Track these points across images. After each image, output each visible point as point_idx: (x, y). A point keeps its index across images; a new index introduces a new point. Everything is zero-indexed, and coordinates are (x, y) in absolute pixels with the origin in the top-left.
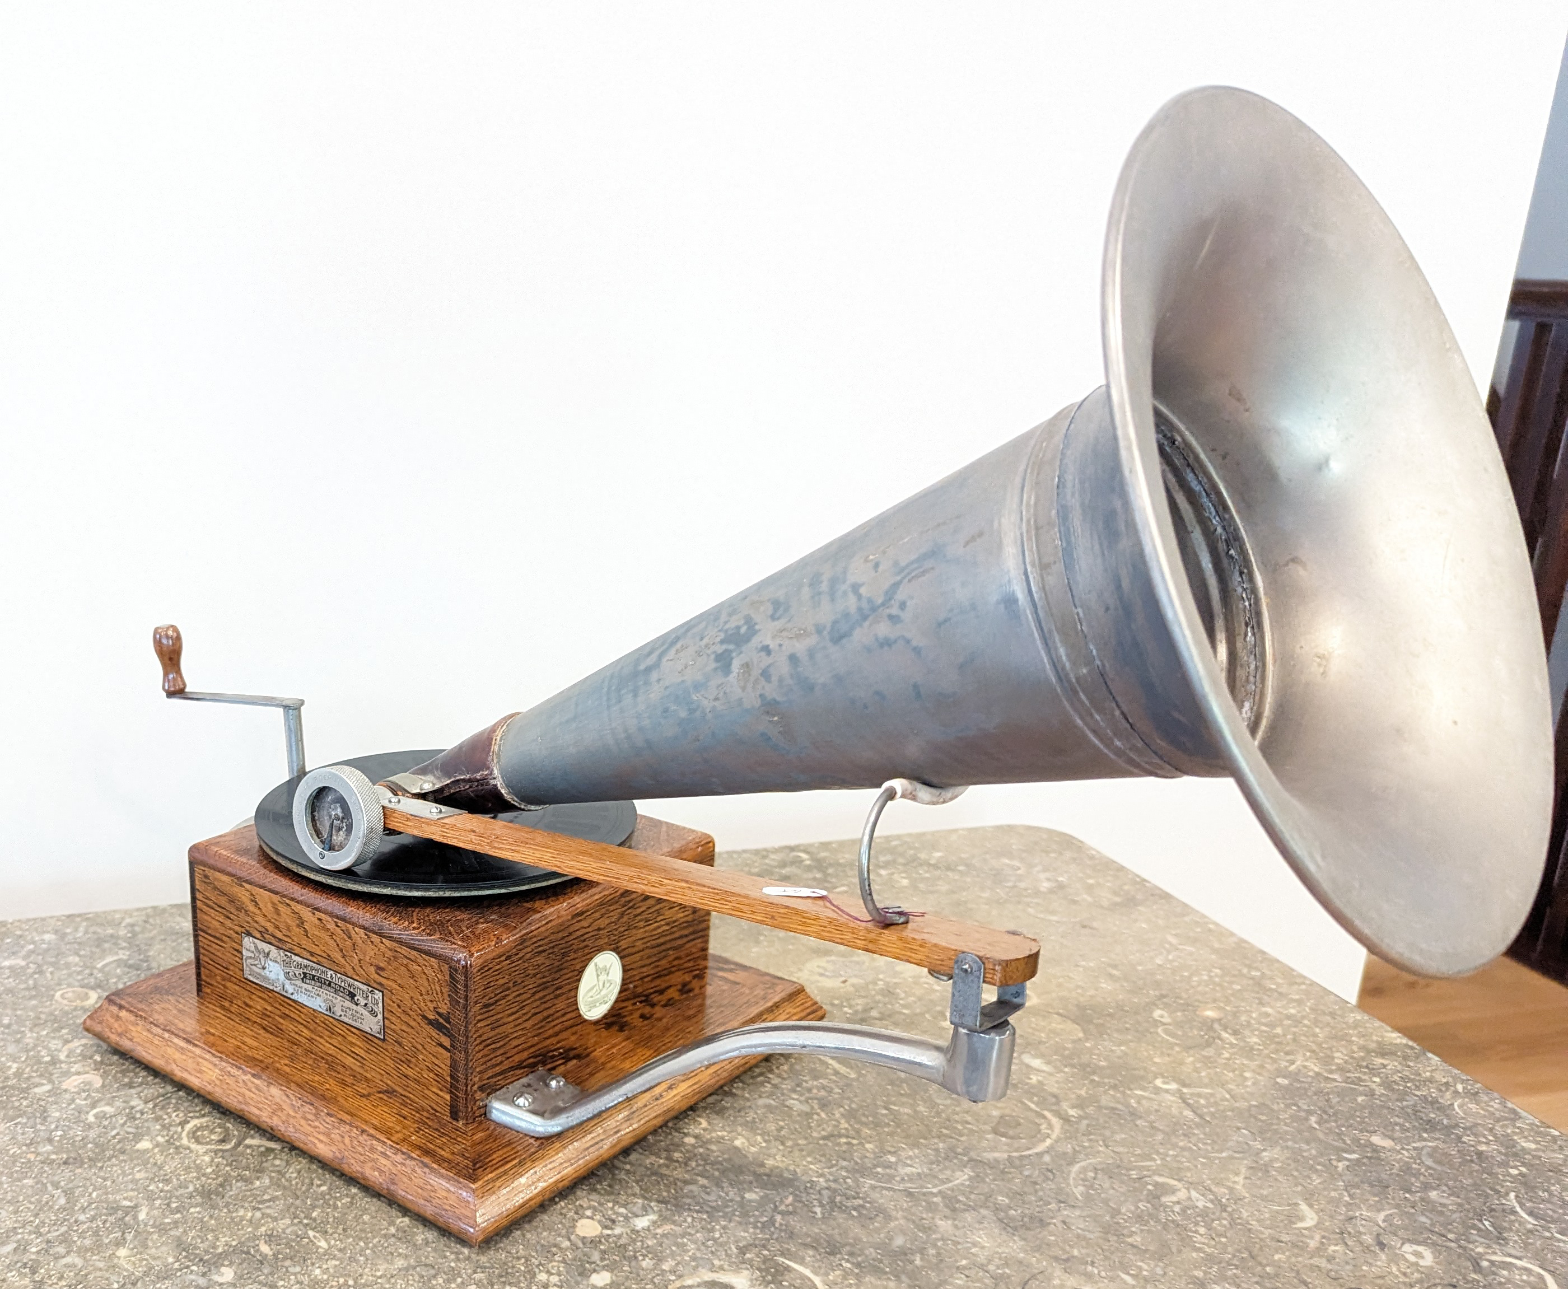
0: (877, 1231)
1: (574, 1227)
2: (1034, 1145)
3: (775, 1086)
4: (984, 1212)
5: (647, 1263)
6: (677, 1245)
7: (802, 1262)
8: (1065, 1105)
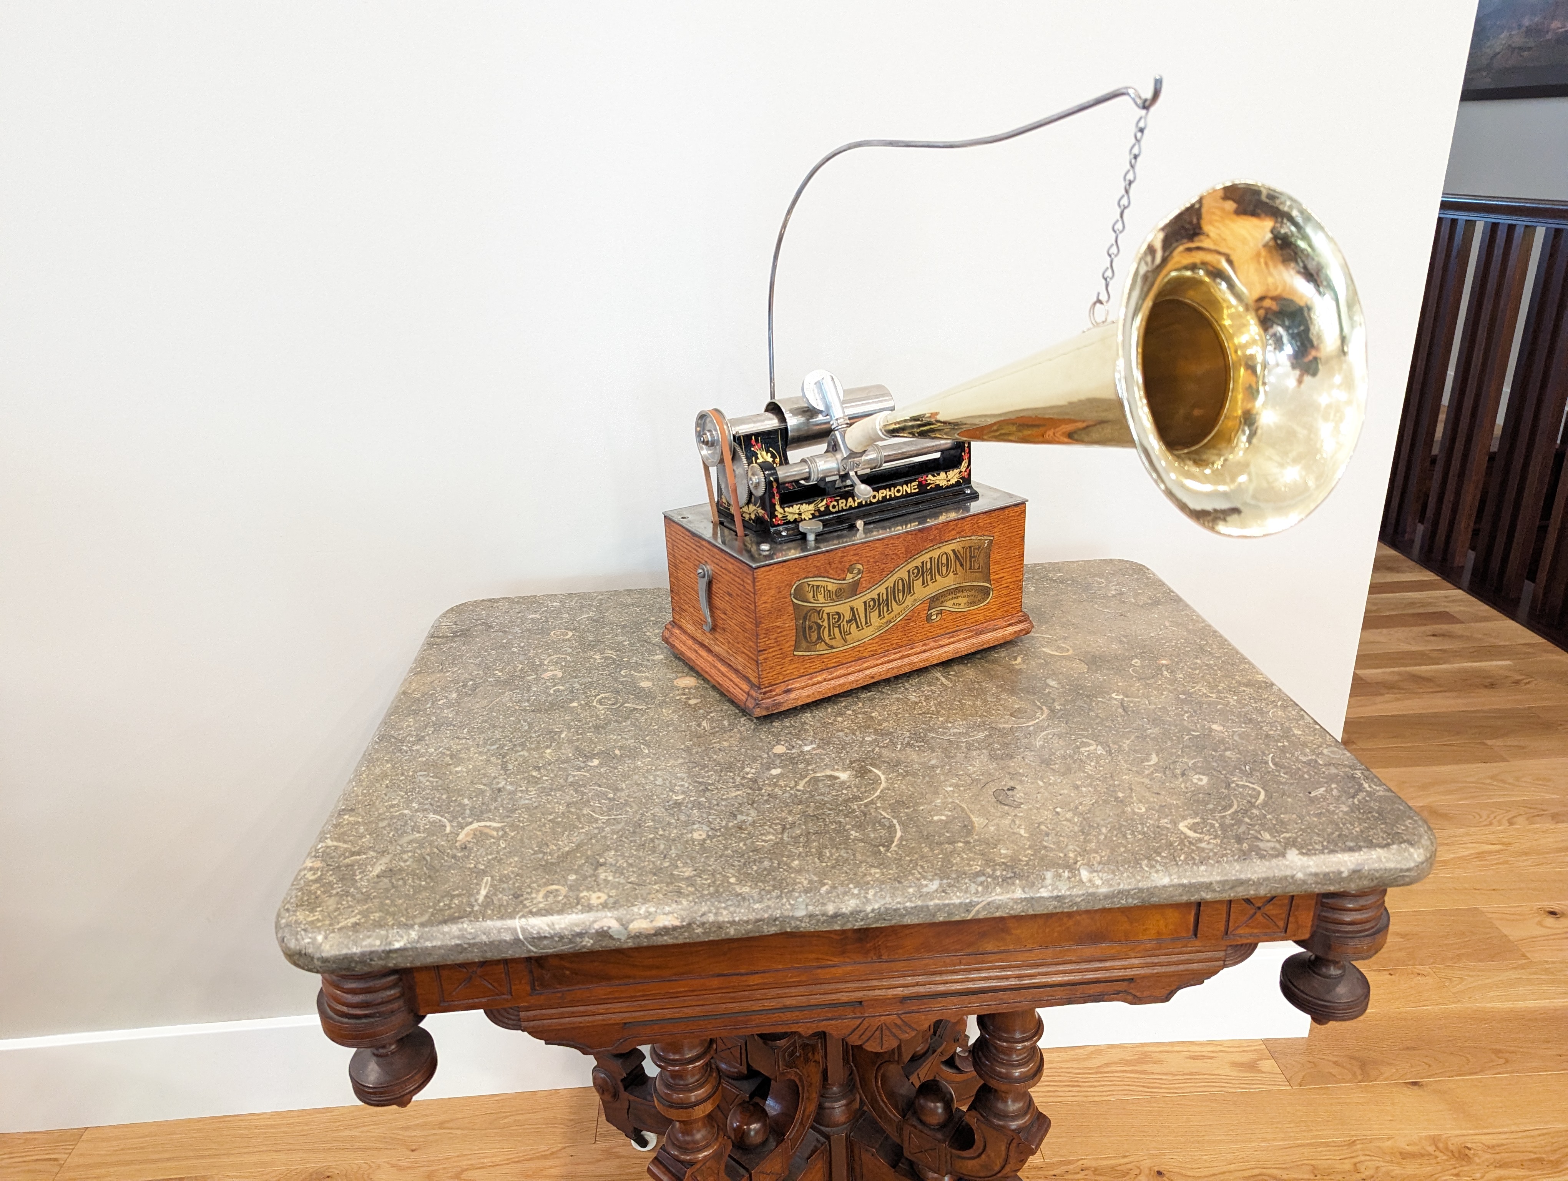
0: (924, 757)
1: (772, 748)
2: (1028, 722)
3: (906, 689)
4: (984, 751)
5: (801, 766)
6: (820, 758)
7: (879, 768)
8: (1056, 704)
